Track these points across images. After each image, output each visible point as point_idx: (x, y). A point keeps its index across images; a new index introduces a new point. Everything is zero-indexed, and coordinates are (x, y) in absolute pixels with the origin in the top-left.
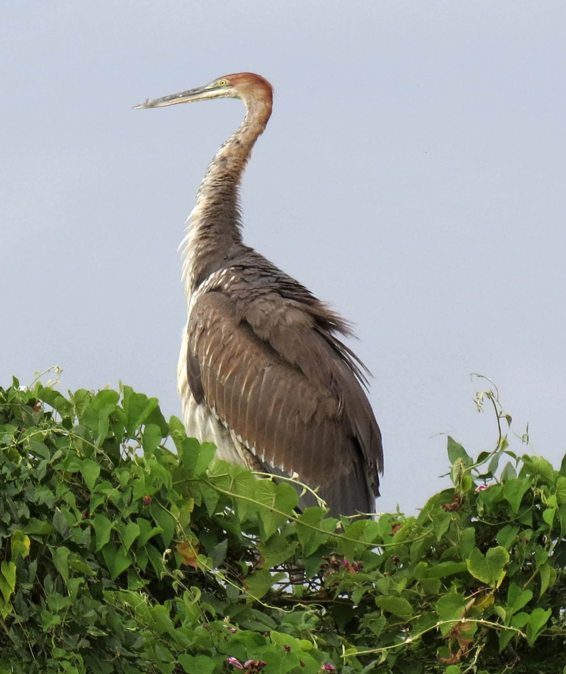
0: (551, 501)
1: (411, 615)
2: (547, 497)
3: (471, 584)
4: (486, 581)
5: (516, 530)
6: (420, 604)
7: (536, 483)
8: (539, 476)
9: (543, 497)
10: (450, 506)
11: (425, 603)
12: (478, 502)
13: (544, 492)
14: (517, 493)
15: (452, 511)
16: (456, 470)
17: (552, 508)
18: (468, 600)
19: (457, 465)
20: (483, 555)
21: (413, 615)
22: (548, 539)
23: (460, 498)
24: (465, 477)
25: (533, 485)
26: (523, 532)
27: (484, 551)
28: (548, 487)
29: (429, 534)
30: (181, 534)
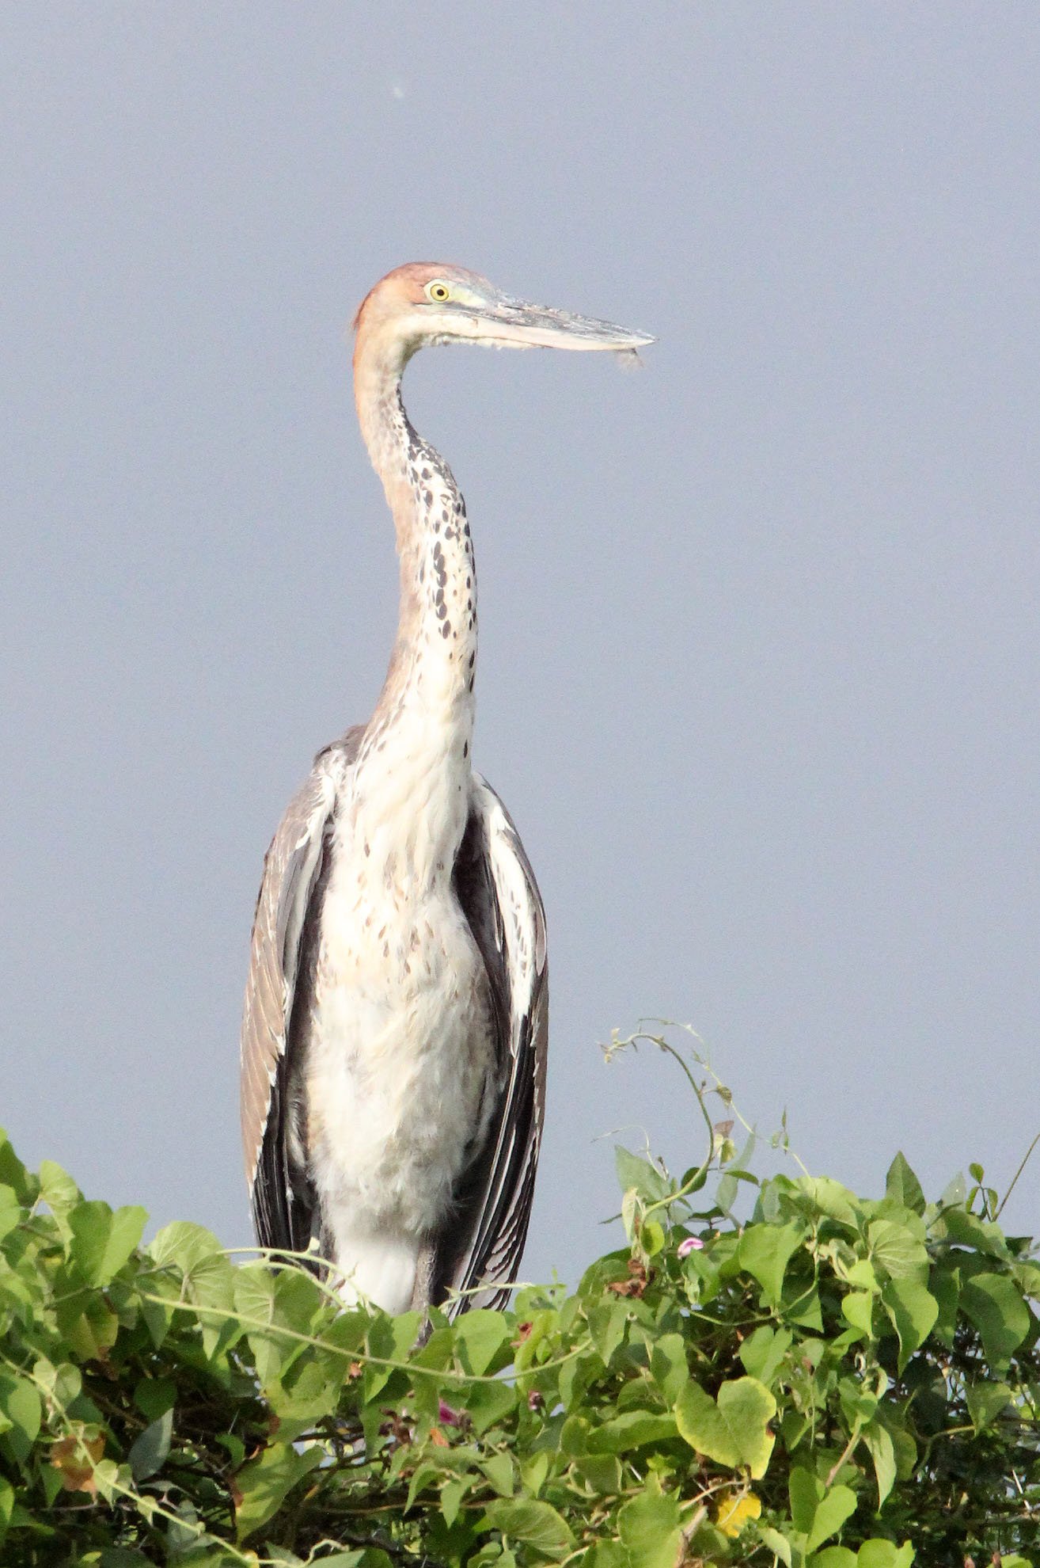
0: (858, 1273)
1: (567, 1546)
2: (849, 1264)
3: (695, 1468)
4: (730, 1462)
5: (785, 1338)
6: (586, 1520)
7: (815, 1235)
8: (823, 1219)
9: (838, 1265)
10: (624, 1288)
11: (596, 1515)
12: (687, 1275)
13: (840, 1254)
14: (772, 1256)
15: (630, 1296)
16: (629, 1211)
17: (865, 1290)
18: (692, 1510)
19: (629, 1203)
20: (710, 1399)
21: (574, 1549)
22: (868, 1362)
23: (643, 1268)
24: (647, 1226)
25: (809, 1239)
26: (800, 1345)
27: (712, 1389)
28: (850, 1242)
29: (587, 1349)
30: (60, 1420)
